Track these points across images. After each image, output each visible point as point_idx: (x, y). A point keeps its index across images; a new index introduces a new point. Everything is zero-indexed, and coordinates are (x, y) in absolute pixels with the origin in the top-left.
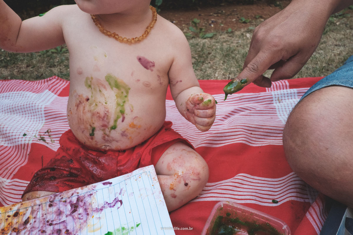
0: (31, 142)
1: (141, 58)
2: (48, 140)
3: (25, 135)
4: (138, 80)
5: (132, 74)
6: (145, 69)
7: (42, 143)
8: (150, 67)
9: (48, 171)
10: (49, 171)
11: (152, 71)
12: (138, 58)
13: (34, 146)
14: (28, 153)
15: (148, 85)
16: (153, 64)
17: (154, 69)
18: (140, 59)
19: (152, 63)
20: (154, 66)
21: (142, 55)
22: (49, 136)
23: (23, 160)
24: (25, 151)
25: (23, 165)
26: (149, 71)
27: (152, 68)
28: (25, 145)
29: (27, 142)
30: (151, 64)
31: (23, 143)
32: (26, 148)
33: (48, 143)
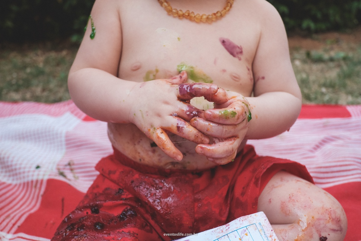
0: (46, 178)
1: (225, 40)
2: (70, 175)
3: (38, 167)
4: (224, 71)
5: (215, 62)
6: (231, 57)
7: (61, 178)
8: (237, 53)
9: (87, 213)
10: (90, 212)
11: (240, 59)
12: (220, 40)
13: (51, 182)
14: (42, 192)
15: (236, 78)
16: (240, 51)
17: (243, 57)
18: (223, 42)
19: (239, 47)
20: (241, 52)
21: (226, 37)
22: (72, 170)
23: (33, 203)
24: (37, 191)
25: (33, 211)
26: (236, 59)
27: (240, 56)
28: (37, 181)
29: (40, 178)
30: (238, 50)
31: (35, 178)
32: (38, 185)
33: (70, 180)
